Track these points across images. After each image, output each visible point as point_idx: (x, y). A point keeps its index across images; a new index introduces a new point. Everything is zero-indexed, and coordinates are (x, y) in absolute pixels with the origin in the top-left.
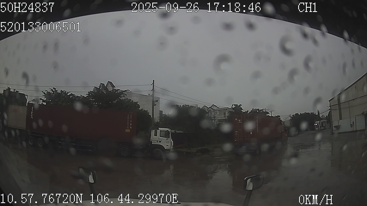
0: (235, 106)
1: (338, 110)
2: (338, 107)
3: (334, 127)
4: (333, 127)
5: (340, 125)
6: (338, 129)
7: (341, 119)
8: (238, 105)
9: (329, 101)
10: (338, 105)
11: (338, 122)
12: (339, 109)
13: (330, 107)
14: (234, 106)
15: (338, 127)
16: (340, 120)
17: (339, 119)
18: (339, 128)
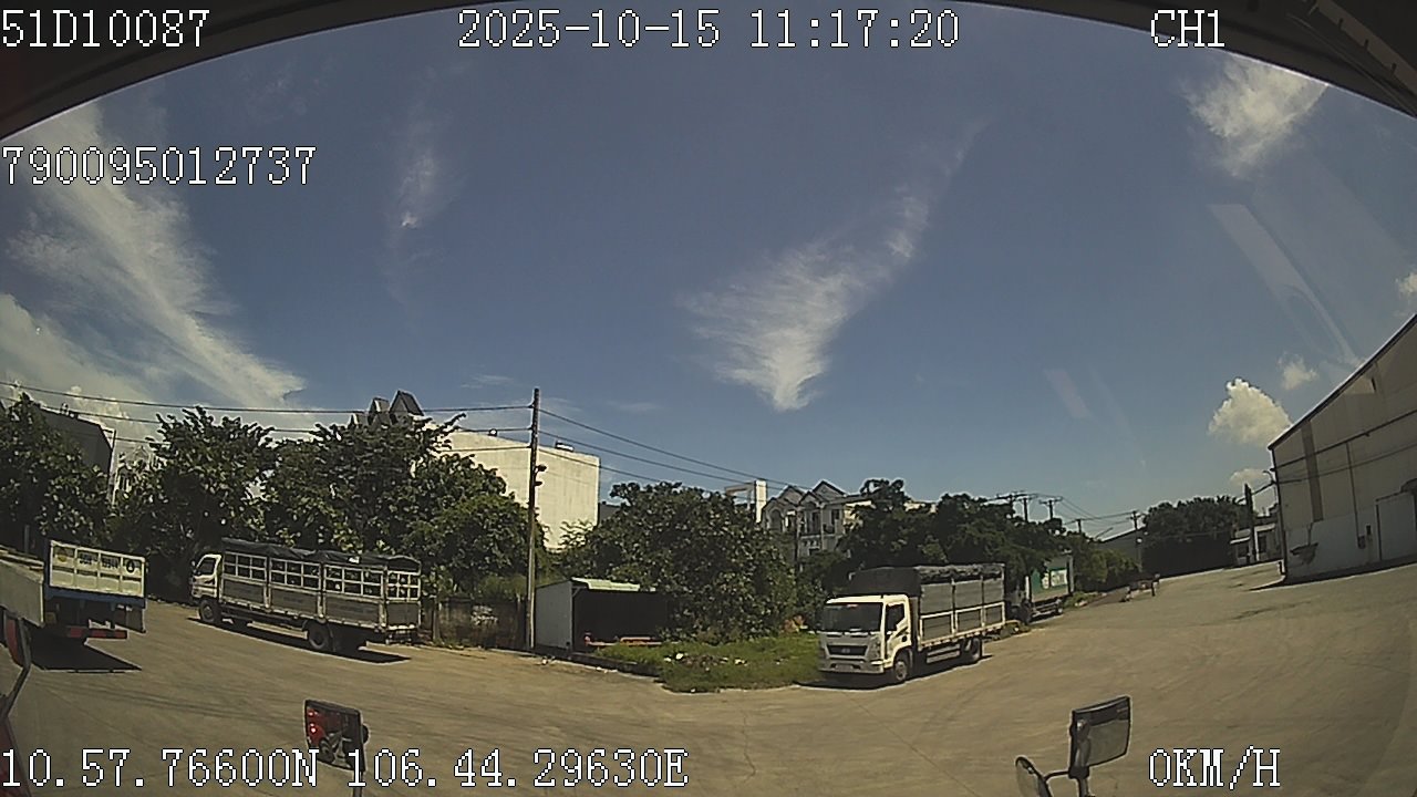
0: (875, 486)
1: (1307, 481)
2: (1306, 472)
3: (1292, 552)
4: (1290, 555)
5: (1316, 545)
6: (1310, 560)
7: (1318, 517)
8: (887, 482)
9: (1270, 448)
10: (1304, 461)
11: (1310, 531)
12: (1309, 478)
13: (1273, 474)
14: (872, 485)
15: (1308, 552)
16: (1315, 521)
17: (1312, 521)
18: (1314, 555)
